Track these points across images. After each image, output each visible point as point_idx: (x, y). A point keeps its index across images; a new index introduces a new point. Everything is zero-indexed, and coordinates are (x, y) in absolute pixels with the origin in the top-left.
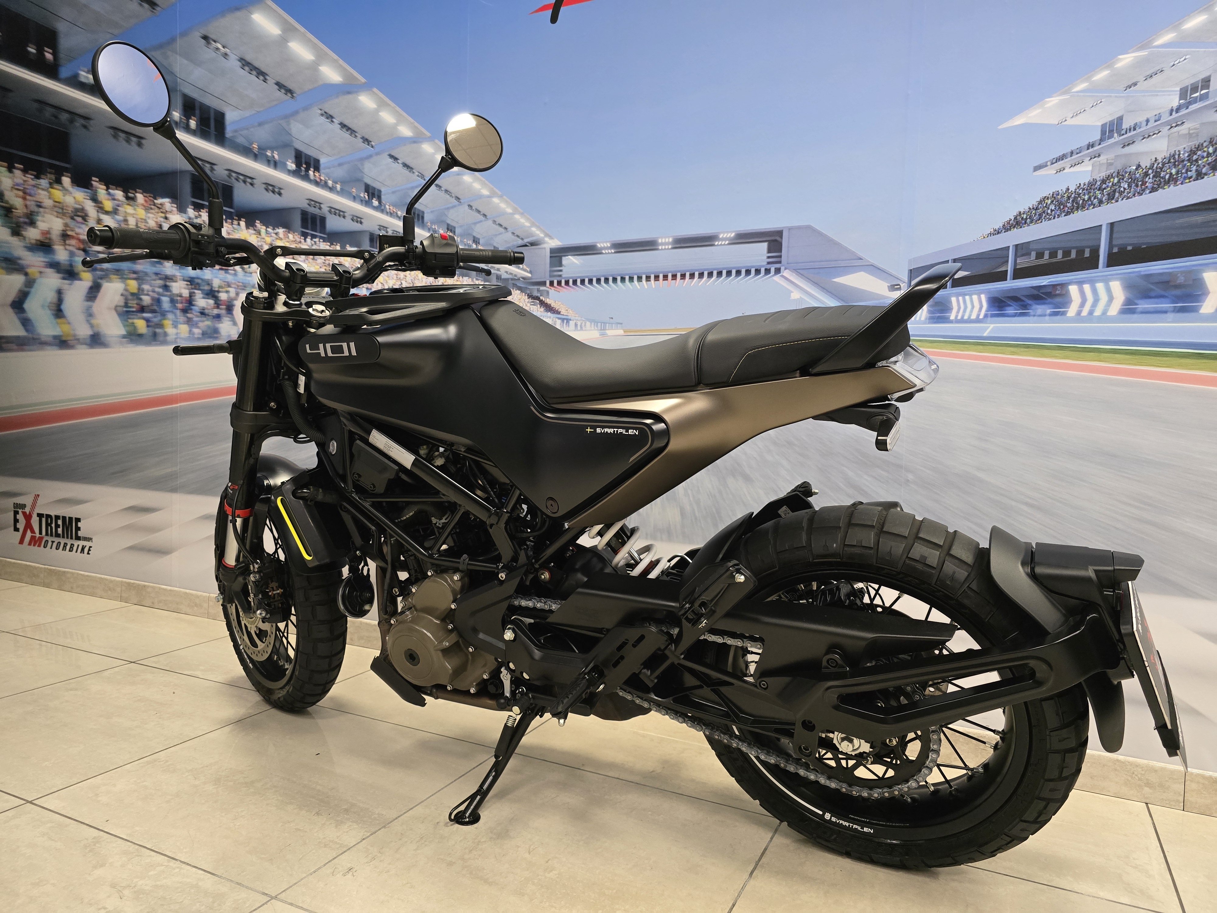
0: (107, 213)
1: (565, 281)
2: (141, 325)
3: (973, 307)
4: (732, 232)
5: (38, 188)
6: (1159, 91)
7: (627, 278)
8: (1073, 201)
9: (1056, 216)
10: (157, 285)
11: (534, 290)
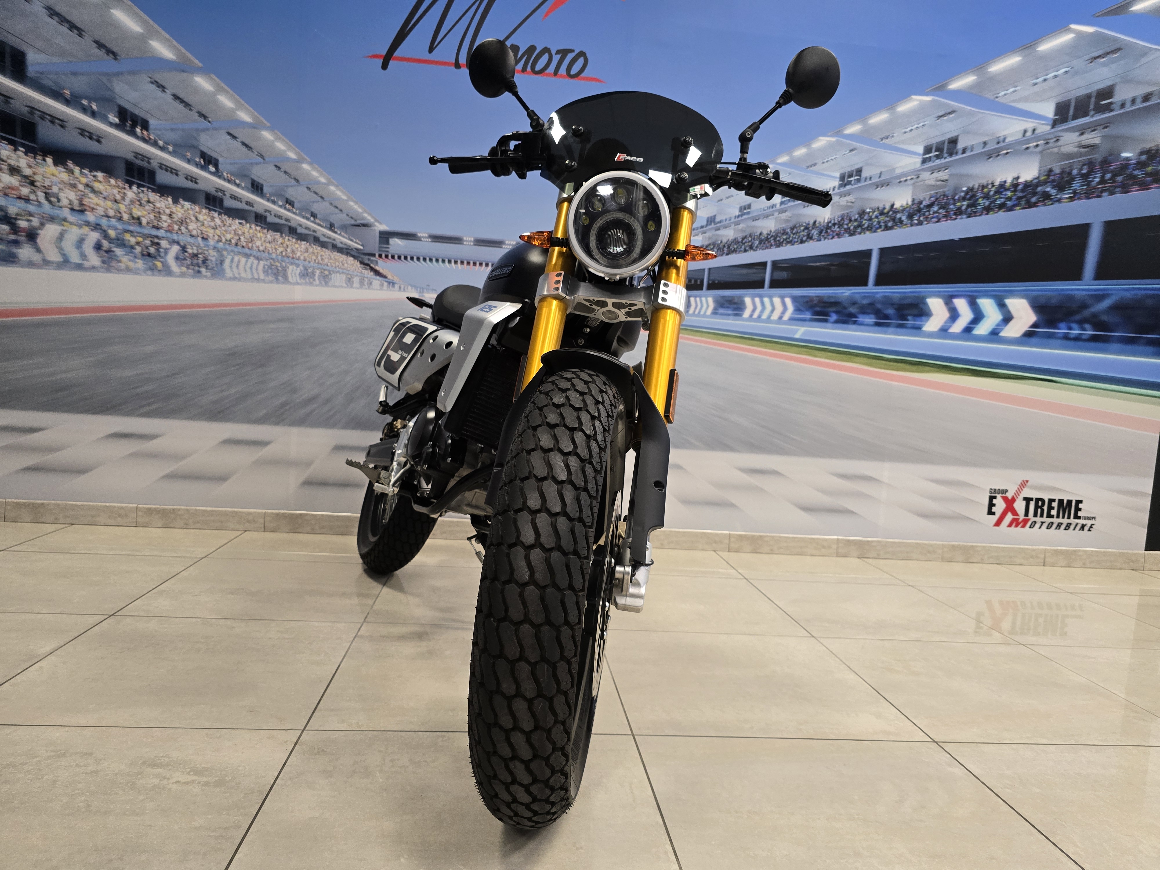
1: (392, 256)
7: (440, 260)
11: (366, 259)
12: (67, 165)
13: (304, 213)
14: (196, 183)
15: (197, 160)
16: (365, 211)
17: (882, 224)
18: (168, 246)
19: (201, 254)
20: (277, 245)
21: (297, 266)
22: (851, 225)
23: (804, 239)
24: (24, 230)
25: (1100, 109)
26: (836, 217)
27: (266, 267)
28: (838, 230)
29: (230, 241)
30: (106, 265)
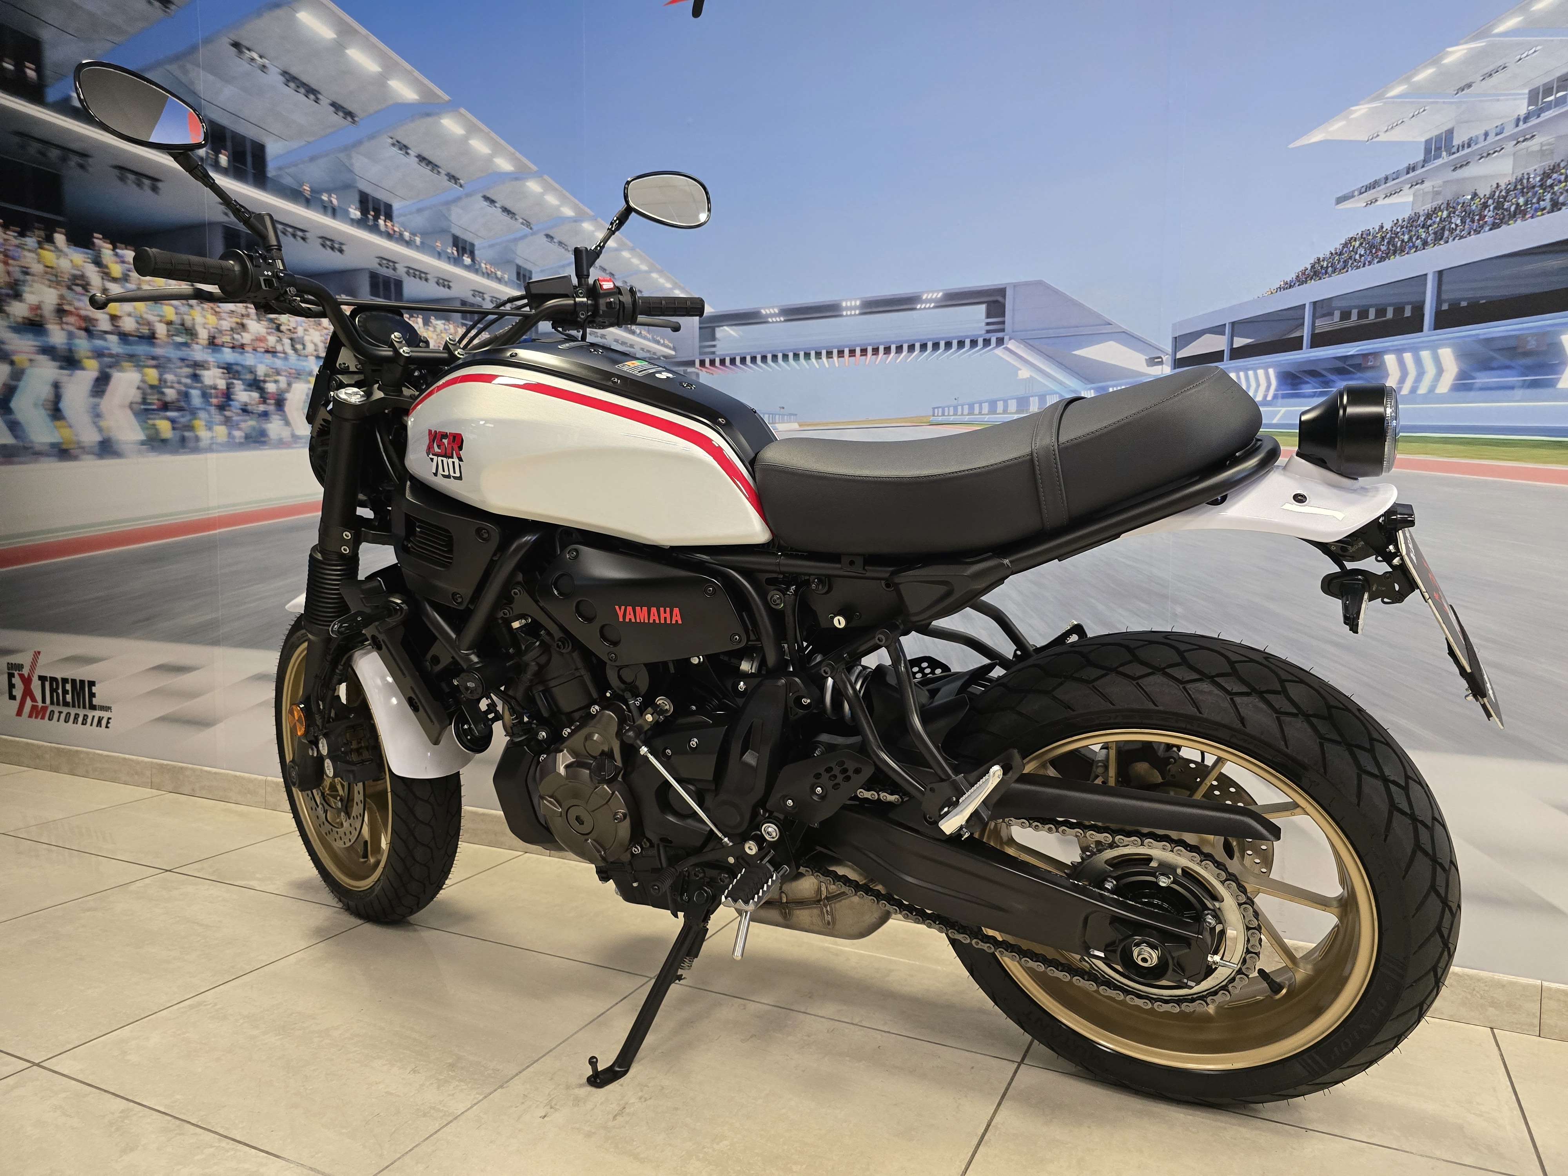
0: (114, 280)
1: (720, 360)
2: (164, 427)
3: (1258, 385)
4: (938, 291)
5: (24, 249)
6: (1500, 95)
7: (802, 354)
8: (1388, 243)
9: (1367, 263)
10: (184, 375)
14: (449, 287)
15: (449, 251)
24: (272, 396)
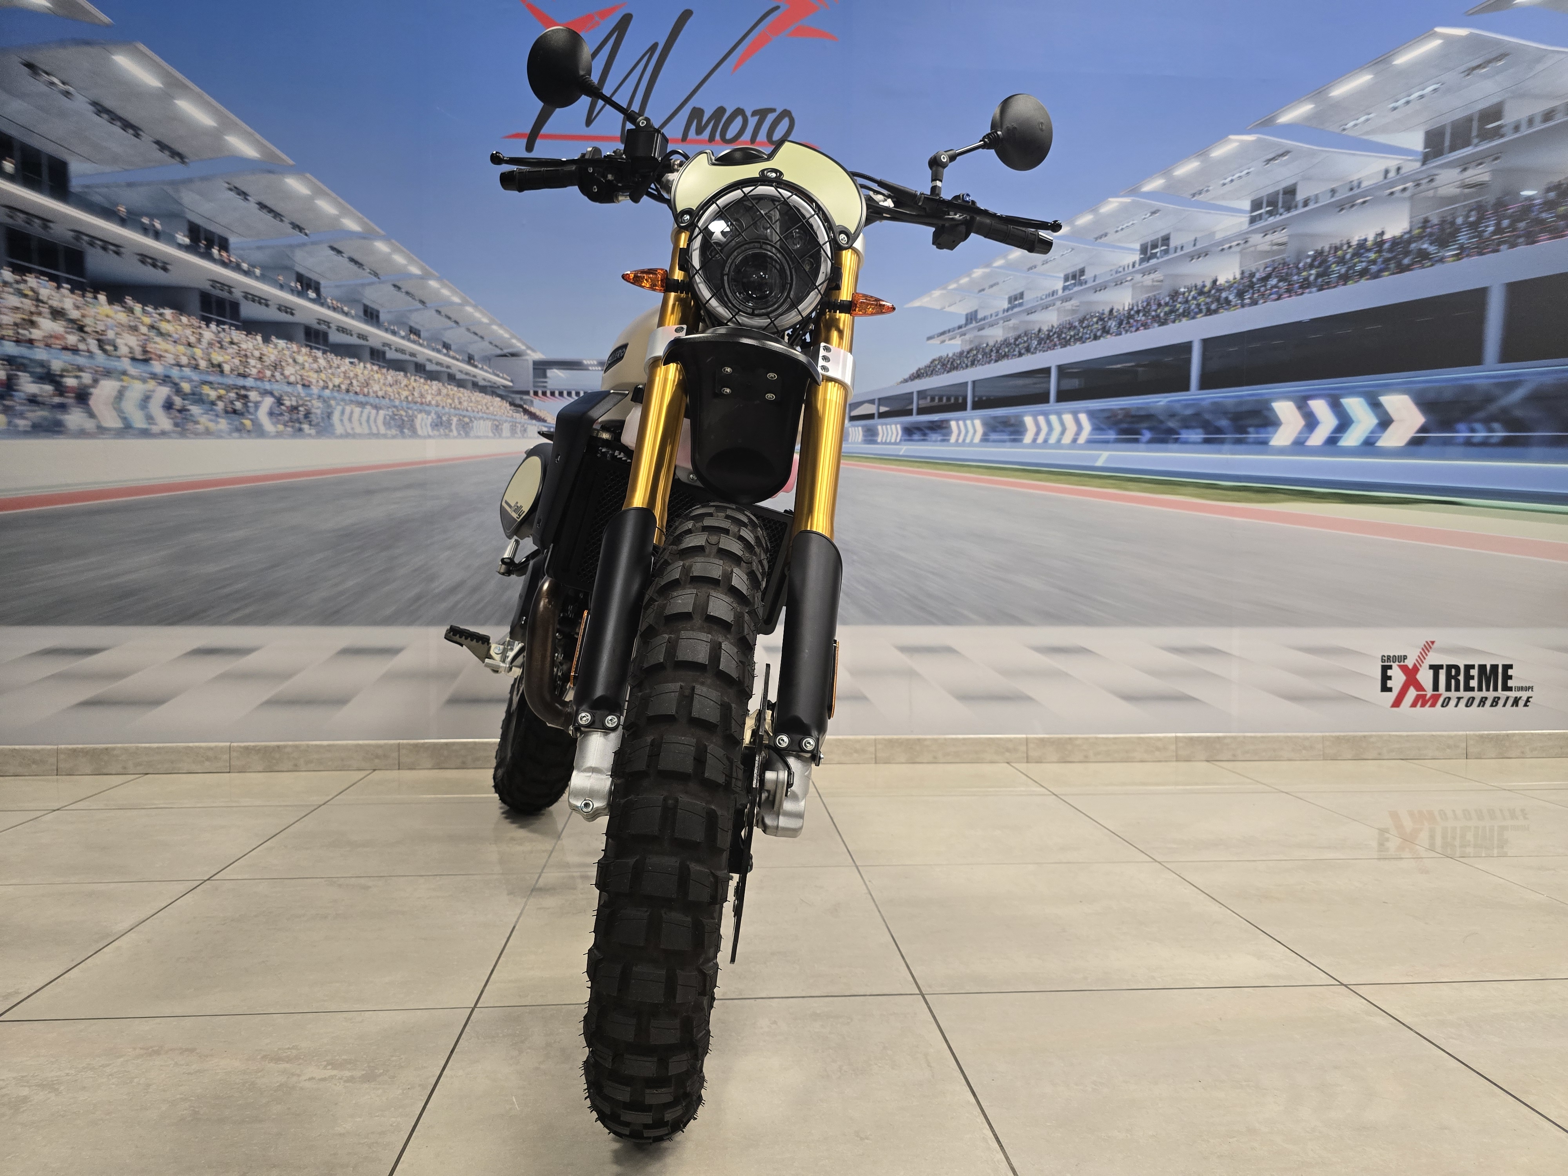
1: (551, 392)
3: (892, 433)
6: (997, 297)
11: (517, 399)
12: (125, 303)
13: (433, 345)
14: (292, 314)
15: (293, 284)
16: (513, 337)
17: (1203, 307)
18: (259, 399)
19: (302, 405)
20: (400, 388)
21: (428, 413)
22: (1161, 312)
23: (1099, 333)
24: (71, 389)
25: (1485, 136)
26: (1140, 302)
27: (388, 417)
28: (1143, 318)
29: (339, 386)
30: (179, 429)
